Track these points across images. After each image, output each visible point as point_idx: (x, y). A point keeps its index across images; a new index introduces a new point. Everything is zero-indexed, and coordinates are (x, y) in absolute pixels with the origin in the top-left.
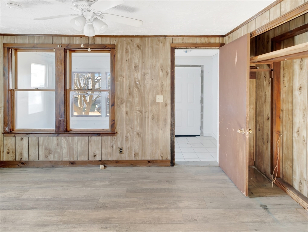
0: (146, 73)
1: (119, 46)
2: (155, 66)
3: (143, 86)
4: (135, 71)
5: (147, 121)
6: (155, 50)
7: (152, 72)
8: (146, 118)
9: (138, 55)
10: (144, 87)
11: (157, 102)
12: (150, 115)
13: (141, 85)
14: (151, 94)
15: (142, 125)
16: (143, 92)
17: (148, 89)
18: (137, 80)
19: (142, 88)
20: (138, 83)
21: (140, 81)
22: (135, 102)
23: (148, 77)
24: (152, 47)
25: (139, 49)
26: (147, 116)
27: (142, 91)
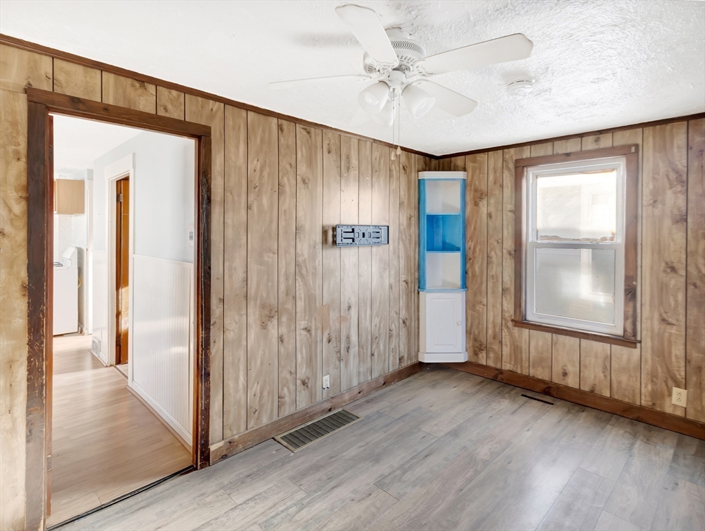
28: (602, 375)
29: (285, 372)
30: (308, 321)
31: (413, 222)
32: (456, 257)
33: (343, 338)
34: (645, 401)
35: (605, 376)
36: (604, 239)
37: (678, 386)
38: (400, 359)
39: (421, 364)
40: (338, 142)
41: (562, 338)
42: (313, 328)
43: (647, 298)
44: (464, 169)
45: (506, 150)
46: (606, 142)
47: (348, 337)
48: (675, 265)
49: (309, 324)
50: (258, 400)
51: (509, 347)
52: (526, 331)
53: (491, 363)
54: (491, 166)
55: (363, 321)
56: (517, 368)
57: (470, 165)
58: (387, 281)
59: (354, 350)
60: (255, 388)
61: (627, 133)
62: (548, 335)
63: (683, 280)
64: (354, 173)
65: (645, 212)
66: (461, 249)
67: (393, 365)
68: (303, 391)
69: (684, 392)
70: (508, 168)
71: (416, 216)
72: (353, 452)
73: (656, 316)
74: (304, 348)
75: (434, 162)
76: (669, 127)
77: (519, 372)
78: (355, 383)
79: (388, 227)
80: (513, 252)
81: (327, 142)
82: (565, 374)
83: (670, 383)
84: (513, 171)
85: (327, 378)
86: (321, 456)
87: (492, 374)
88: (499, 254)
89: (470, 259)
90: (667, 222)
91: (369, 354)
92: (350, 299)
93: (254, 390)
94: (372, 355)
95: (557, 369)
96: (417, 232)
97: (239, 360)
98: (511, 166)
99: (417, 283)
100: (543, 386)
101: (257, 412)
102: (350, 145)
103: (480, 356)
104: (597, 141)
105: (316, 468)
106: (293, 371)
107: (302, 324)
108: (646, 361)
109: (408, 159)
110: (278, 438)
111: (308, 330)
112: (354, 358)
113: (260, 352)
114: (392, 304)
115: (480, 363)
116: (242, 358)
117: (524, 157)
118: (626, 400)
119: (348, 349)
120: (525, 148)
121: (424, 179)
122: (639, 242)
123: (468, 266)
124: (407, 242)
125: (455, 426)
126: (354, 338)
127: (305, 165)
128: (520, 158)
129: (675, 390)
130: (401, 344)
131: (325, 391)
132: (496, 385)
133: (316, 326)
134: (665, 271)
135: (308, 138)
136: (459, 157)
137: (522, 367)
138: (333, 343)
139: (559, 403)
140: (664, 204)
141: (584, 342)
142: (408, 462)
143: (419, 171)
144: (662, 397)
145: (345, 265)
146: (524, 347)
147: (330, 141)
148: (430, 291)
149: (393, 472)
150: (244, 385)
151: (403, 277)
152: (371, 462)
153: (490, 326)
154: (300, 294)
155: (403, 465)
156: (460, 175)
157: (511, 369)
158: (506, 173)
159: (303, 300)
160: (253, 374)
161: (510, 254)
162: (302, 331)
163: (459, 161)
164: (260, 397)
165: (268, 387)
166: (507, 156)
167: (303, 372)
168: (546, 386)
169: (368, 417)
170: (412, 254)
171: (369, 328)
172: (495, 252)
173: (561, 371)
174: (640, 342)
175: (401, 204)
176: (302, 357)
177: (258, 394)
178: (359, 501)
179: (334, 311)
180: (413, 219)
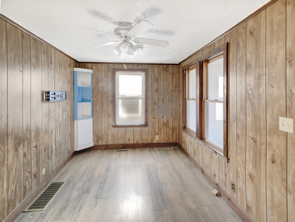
0: (261, 74)
1: (231, 42)
2: (276, 59)
3: (257, 98)
4: (246, 73)
5: (263, 161)
6: (276, 27)
7: (271, 71)
8: (261, 154)
9: (251, 46)
10: (259, 100)
11: (282, 131)
12: (268, 151)
13: (254, 95)
14: (269, 112)
15: (256, 165)
16: (257, 108)
17: (264, 102)
18: (249, 87)
19: (256, 101)
20: (250, 92)
21: (253, 90)
22: (247, 122)
23: (264, 81)
24: (272, 22)
25: (252, 36)
26: (263, 152)
27: (257, 105)
28: (139, 137)
29: (27, 173)
30: (36, 142)
31: (72, 90)
32: (90, 104)
33: (50, 147)
34: (150, 142)
35: (140, 137)
36: (139, 96)
37: (157, 135)
38: (69, 152)
39: (75, 152)
40: (47, 49)
41: (128, 128)
42: (38, 145)
43: (150, 112)
44: (92, 69)
45: (109, 64)
46: (140, 67)
47: (52, 147)
48: (156, 103)
49: (37, 143)
50: (13, 194)
51: (110, 136)
52: (117, 129)
53: (104, 143)
54: (103, 69)
55: (57, 137)
56: (114, 142)
57: (94, 67)
58: (64, 117)
59: (54, 152)
60: (13, 187)
61: (145, 65)
62: (124, 129)
63: (157, 107)
64: (53, 65)
65: (149, 88)
66: (91, 101)
67: (67, 155)
68: (34, 181)
69: (158, 136)
70: (110, 71)
71: (73, 87)
72: (75, 194)
73: (152, 117)
74: (35, 157)
75: (78, 64)
76: (154, 65)
77: (114, 144)
78: (54, 168)
79: (66, 92)
80: (112, 101)
81: (43, 48)
82: (129, 140)
83: (155, 134)
84: (112, 72)
85: (44, 170)
86: (62, 204)
87: (104, 148)
88: (107, 102)
89: (95, 105)
90: (154, 91)
91: (59, 153)
92: (52, 127)
93: (12, 189)
94: (60, 153)
95: (127, 139)
96: (73, 94)
97: (4, 173)
98: (111, 70)
99: (73, 117)
100: (122, 146)
101: (13, 201)
102: (51, 51)
103: (99, 142)
104: (138, 66)
105: (64, 208)
106: (30, 171)
107: (34, 144)
108: (150, 130)
109: (70, 61)
110: (26, 210)
111: (36, 147)
112: (54, 156)
113: (15, 165)
114: (66, 127)
115: (99, 144)
116: (5, 172)
117: (116, 68)
118: (146, 143)
119: (52, 152)
120: (116, 64)
121: (76, 71)
122: (148, 97)
123: (94, 107)
124: (70, 99)
125: (106, 168)
126: (54, 147)
127: (34, 59)
128: (114, 68)
129: (156, 136)
130: (69, 145)
131: (43, 177)
132: (107, 151)
133: (39, 144)
134: (154, 104)
135: (35, 44)
136: (89, 64)
137: (115, 142)
138: (46, 151)
139: (128, 149)
140: (153, 86)
141: (135, 128)
142: (100, 186)
143: (74, 67)
144: (154, 139)
145: (50, 111)
146: (116, 134)
147: (44, 48)
148: (80, 120)
149: (98, 192)
150: (6, 187)
151: (69, 115)
152: (86, 193)
153: (103, 130)
154: (33, 128)
155: (99, 188)
156: (91, 71)
157: (112, 143)
158: (109, 73)
159: (34, 131)
160: (11, 179)
161: (111, 102)
162: (34, 148)
163: (90, 65)
164: (15, 191)
165: (19, 185)
166: (109, 67)
167: (35, 170)
168: (124, 146)
169: (68, 180)
170: (72, 104)
171: (59, 140)
172: (105, 102)
173: (128, 139)
174: (149, 125)
175: (69, 81)
176: (34, 162)
177: (14, 190)
178: (95, 207)
179: (47, 135)
180: (72, 88)
